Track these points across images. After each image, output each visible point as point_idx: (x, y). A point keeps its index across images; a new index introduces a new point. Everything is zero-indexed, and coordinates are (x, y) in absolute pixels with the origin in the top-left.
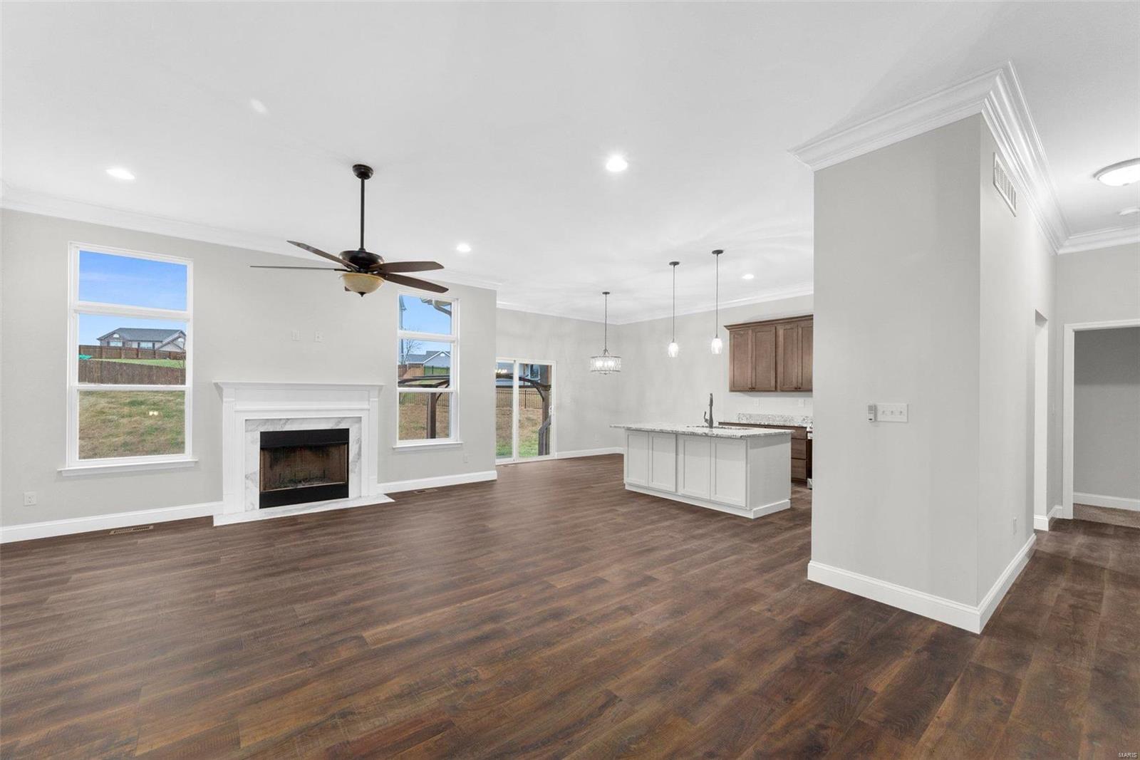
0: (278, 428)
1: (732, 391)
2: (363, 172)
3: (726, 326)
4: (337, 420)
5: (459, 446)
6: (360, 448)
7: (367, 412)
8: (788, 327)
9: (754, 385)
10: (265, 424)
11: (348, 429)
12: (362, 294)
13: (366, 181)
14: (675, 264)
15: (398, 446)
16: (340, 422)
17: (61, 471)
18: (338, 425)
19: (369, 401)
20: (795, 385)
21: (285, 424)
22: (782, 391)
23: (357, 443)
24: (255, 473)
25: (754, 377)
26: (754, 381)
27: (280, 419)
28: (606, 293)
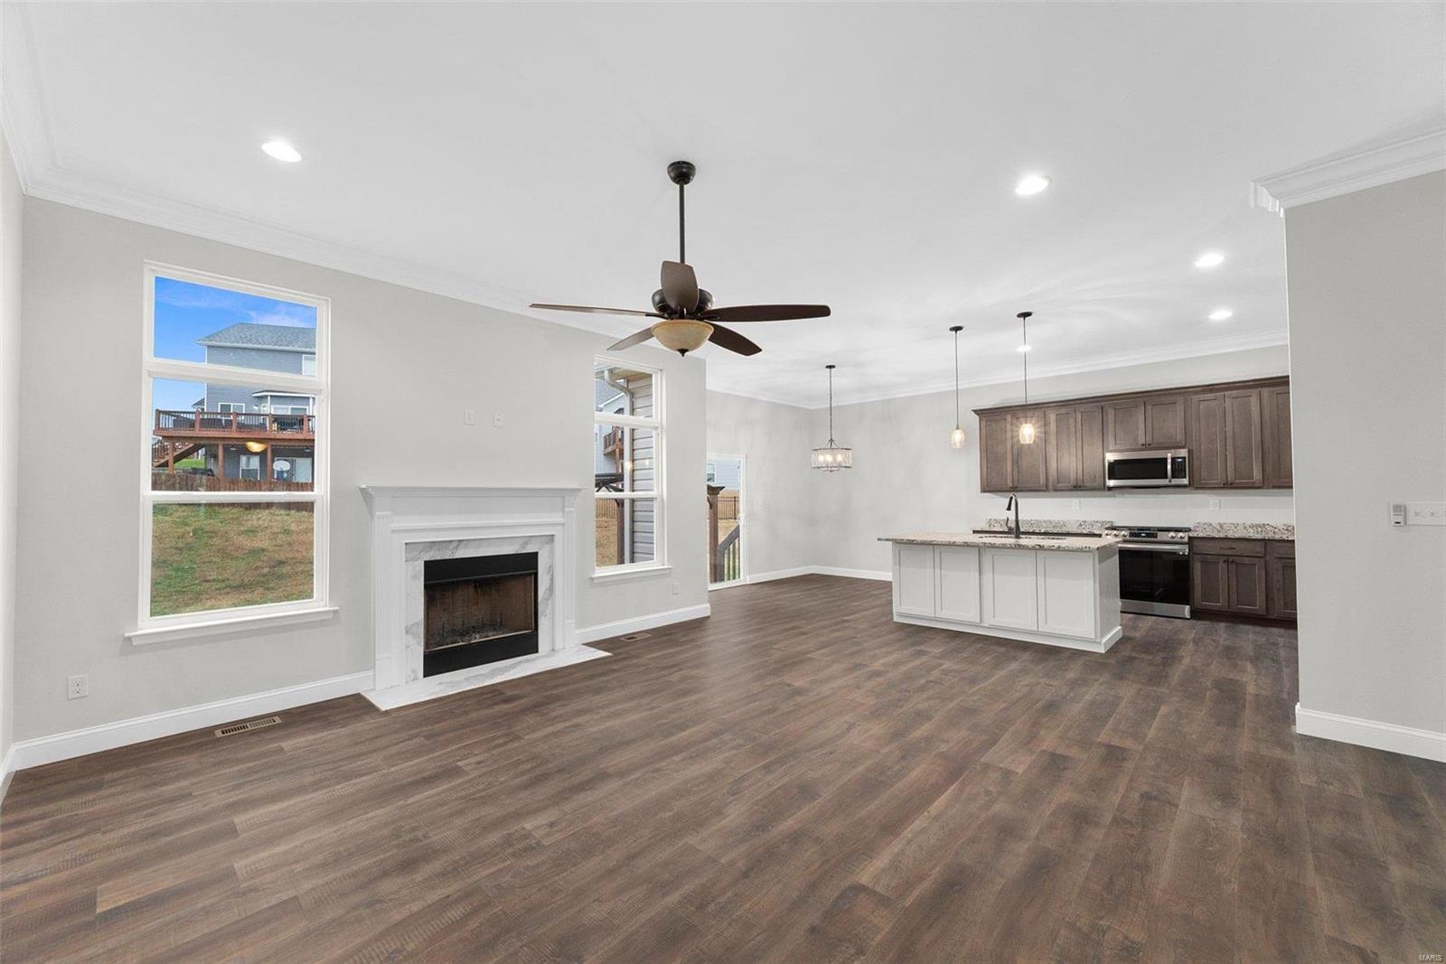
0: (448, 555)
1: (984, 490)
2: (682, 173)
3: (975, 411)
4: (522, 541)
5: (668, 571)
6: (552, 579)
7: (561, 528)
8: (1063, 411)
9: (1016, 484)
10: (431, 548)
11: (536, 554)
12: (683, 351)
13: (685, 186)
14: (957, 329)
15: (597, 575)
16: (526, 543)
17: (129, 639)
18: (524, 548)
19: (563, 511)
20: (1073, 483)
21: (457, 548)
22: (1055, 490)
23: (548, 573)
24: (418, 624)
25: (1015, 473)
26: (1016, 478)
27: (451, 541)
28: (830, 367)
